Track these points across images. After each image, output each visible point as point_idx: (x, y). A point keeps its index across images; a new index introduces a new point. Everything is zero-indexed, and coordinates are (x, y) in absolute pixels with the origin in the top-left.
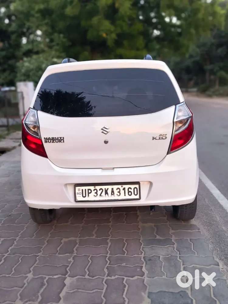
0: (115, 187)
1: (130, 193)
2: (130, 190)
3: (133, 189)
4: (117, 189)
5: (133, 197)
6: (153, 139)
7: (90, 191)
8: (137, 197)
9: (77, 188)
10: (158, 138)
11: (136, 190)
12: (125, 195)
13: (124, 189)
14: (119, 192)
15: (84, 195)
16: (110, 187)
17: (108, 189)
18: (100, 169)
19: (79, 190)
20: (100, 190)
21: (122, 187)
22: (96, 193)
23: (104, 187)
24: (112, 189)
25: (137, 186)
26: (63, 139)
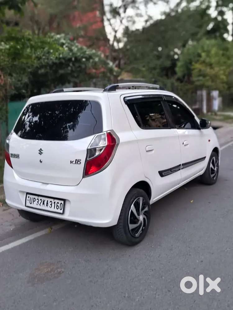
0: (49, 200)
1: (58, 207)
2: (58, 204)
3: (60, 204)
4: (50, 202)
5: (59, 211)
6: (71, 163)
7: (34, 200)
8: (61, 211)
9: (28, 195)
10: (74, 162)
11: (61, 204)
12: (54, 208)
13: (55, 203)
14: (51, 205)
15: (31, 202)
16: (46, 199)
17: (45, 200)
18: (41, 183)
19: (29, 197)
20: (40, 200)
21: (54, 200)
22: (38, 202)
23: (43, 199)
24: (47, 201)
25: (63, 202)
26: (19, 156)
